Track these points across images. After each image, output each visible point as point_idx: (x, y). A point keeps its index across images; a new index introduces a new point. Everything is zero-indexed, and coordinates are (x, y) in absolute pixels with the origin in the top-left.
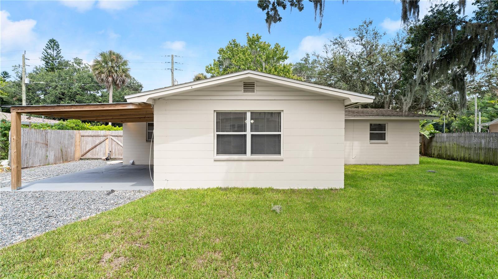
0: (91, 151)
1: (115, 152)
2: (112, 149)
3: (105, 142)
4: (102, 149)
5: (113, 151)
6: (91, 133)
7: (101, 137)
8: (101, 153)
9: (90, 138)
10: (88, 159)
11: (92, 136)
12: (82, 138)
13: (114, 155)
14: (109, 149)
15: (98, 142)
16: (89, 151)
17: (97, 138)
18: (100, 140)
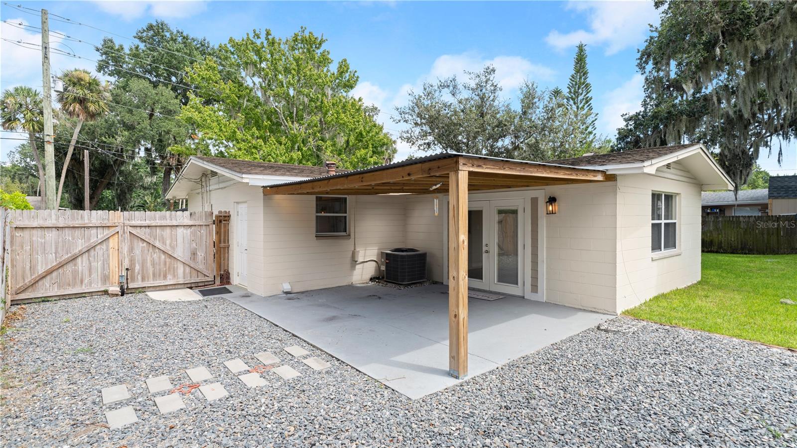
0: (54, 274)
1: (143, 270)
2: (132, 261)
3: (108, 246)
4: (98, 265)
5: (137, 268)
6: (54, 217)
7: (94, 231)
8: (94, 275)
9: (51, 235)
10: (45, 300)
11: (57, 228)
12: (18, 234)
13: (140, 278)
14: (120, 263)
15: (80, 245)
16: (49, 272)
17: (77, 233)
18: (89, 239)
